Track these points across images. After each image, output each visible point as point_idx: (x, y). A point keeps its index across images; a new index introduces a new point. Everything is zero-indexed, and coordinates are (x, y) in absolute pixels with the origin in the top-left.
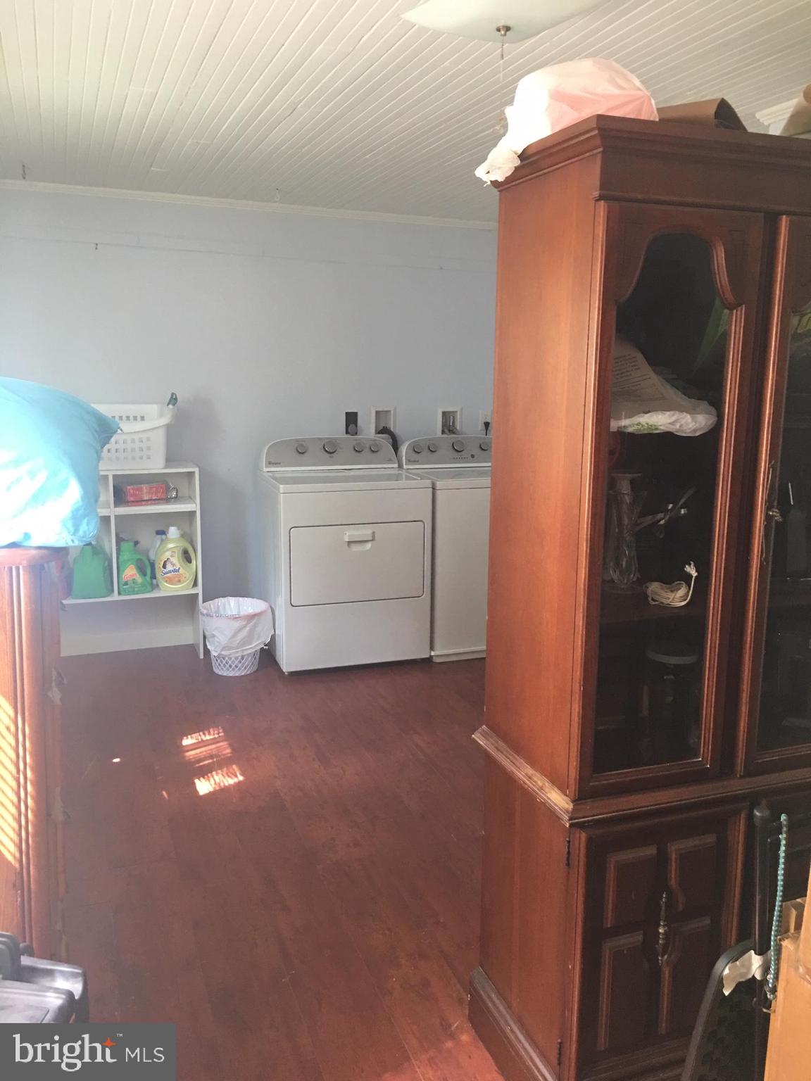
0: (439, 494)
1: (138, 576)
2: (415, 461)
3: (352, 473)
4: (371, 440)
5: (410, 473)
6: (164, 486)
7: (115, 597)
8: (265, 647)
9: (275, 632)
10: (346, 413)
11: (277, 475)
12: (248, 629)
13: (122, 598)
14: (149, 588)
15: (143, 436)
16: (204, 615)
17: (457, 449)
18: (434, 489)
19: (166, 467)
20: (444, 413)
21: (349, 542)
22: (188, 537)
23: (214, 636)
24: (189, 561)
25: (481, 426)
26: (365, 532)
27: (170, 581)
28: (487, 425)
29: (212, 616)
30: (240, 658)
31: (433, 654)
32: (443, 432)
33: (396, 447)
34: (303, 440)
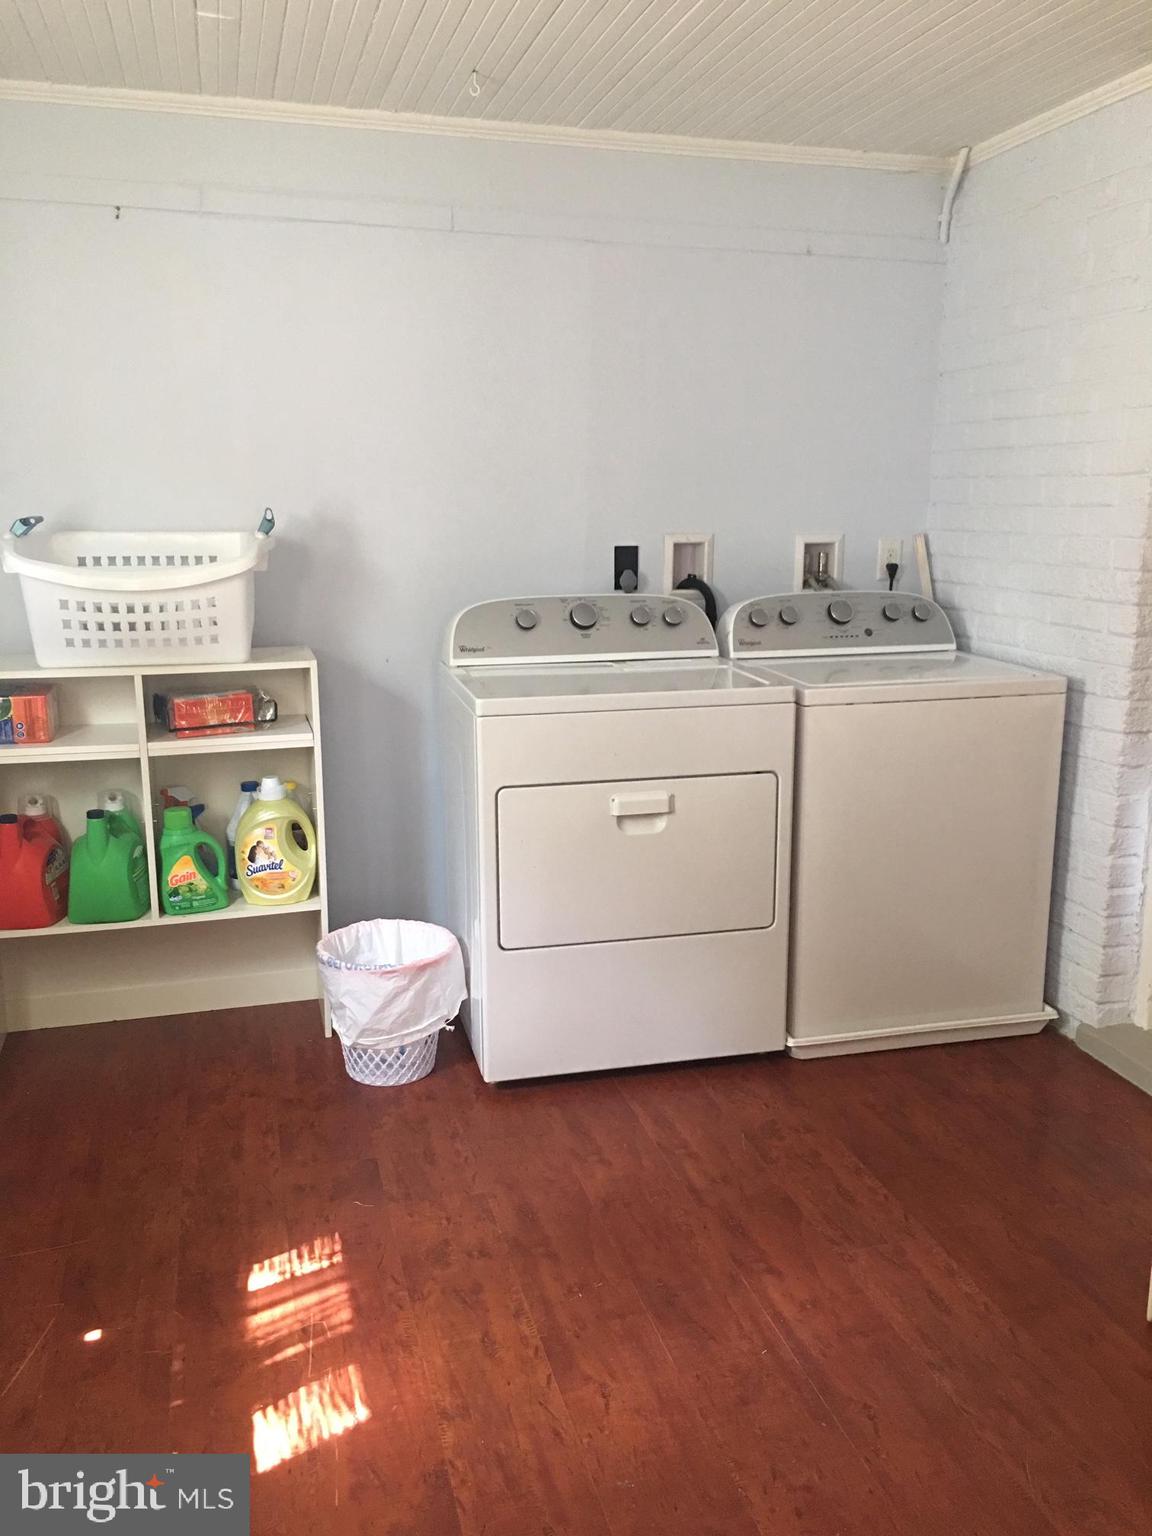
0: (809, 715)
1: (199, 877)
2: (752, 644)
3: (627, 669)
4: (665, 601)
5: (741, 668)
6: (250, 696)
7: (154, 919)
8: (448, 1028)
9: (469, 995)
10: (617, 548)
11: (474, 674)
12: (411, 993)
13: (168, 920)
14: (222, 900)
15: (202, 596)
16: (323, 963)
17: (837, 619)
18: (798, 703)
19: (253, 658)
20: (808, 547)
21: (618, 817)
22: (299, 796)
23: (342, 1006)
24: (304, 846)
25: (880, 572)
26: (653, 796)
27: (263, 886)
28: (892, 569)
29: (339, 968)
30: (396, 1051)
31: (791, 1043)
32: (806, 584)
33: (713, 612)
34: (530, 603)
